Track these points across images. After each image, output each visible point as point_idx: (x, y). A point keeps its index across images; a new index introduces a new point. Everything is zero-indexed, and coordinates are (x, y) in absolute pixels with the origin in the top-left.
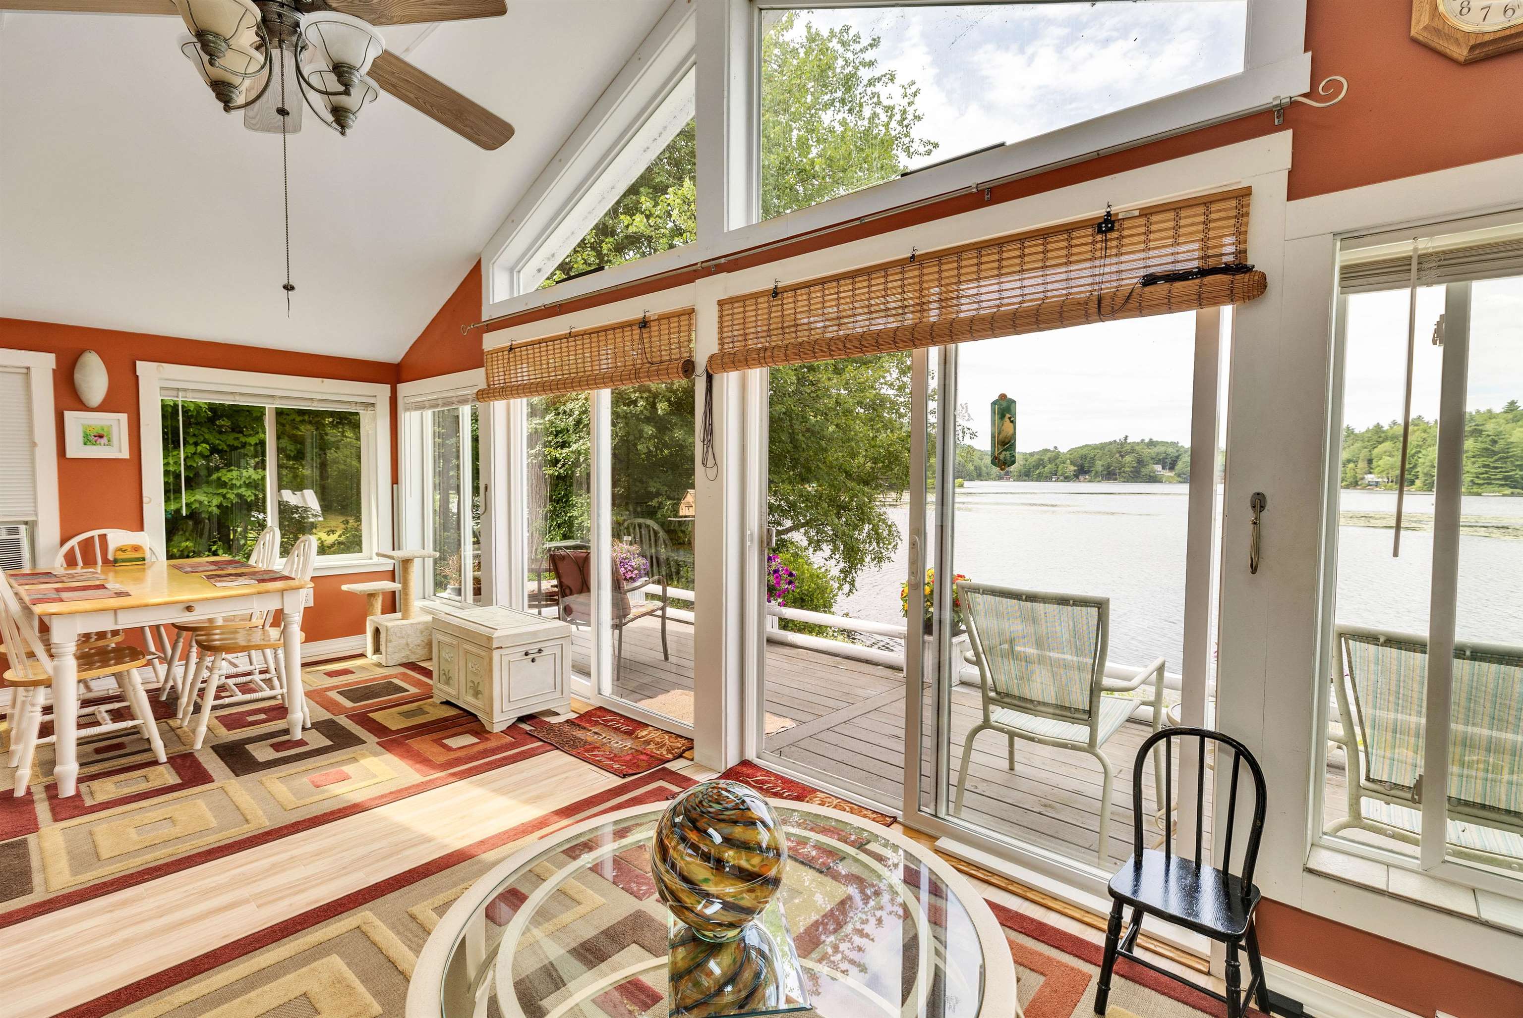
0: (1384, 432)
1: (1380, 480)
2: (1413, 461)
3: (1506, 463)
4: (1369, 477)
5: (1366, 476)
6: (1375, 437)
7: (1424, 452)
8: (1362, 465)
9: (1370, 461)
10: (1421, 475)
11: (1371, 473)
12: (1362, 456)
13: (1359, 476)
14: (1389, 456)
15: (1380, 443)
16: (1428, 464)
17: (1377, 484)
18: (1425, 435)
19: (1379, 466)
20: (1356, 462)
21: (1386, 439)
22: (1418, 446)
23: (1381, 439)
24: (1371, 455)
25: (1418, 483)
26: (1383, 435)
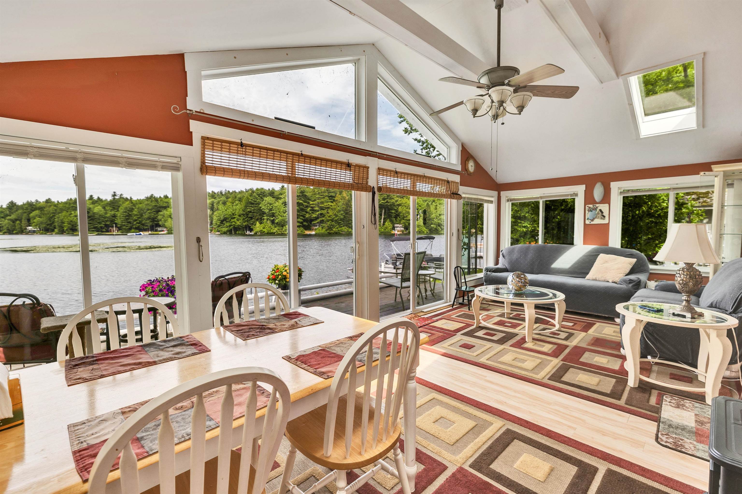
0: (34, 205)
1: (36, 229)
2: (52, 220)
3: (93, 221)
4: (30, 228)
5: (27, 228)
6: (30, 208)
7: (57, 216)
8: (24, 222)
9: (29, 220)
10: (57, 227)
11: (30, 226)
12: (24, 217)
13: (24, 228)
14: (39, 217)
15: (33, 211)
16: (60, 221)
17: (34, 232)
18: (55, 208)
19: (34, 222)
20: (21, 220)
21: (35, 209)
22: (53, 213)
23: (33, 209)
24: (29, 216)
25: (56, 230)
26: (34, 207)
